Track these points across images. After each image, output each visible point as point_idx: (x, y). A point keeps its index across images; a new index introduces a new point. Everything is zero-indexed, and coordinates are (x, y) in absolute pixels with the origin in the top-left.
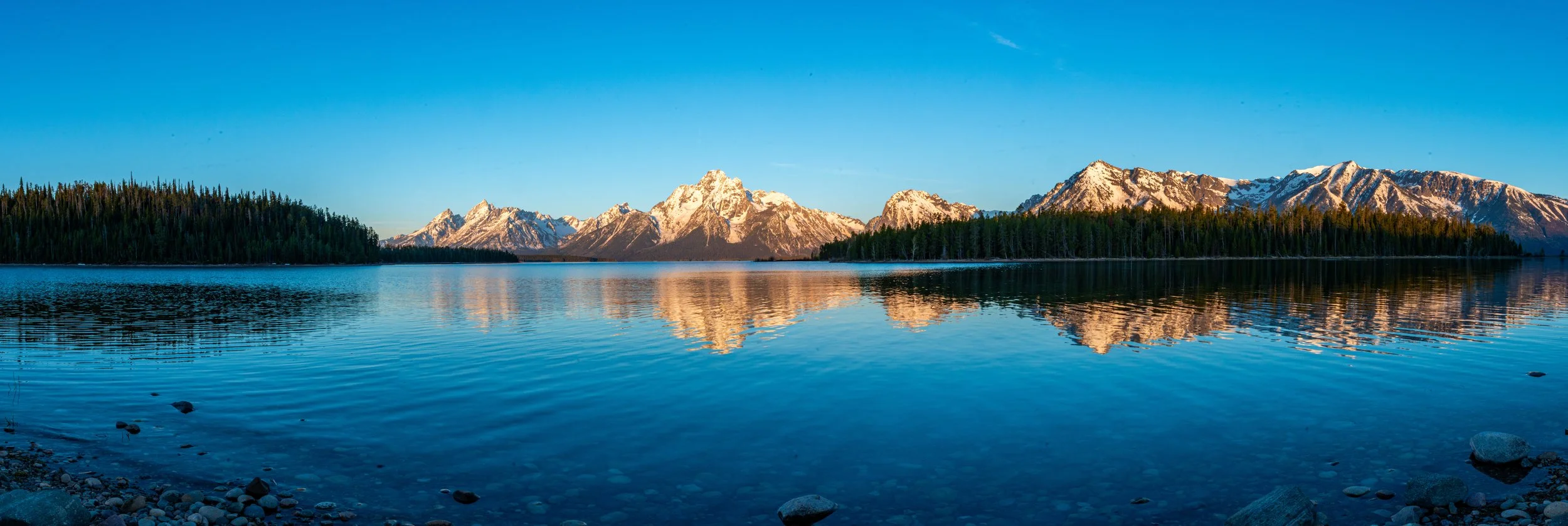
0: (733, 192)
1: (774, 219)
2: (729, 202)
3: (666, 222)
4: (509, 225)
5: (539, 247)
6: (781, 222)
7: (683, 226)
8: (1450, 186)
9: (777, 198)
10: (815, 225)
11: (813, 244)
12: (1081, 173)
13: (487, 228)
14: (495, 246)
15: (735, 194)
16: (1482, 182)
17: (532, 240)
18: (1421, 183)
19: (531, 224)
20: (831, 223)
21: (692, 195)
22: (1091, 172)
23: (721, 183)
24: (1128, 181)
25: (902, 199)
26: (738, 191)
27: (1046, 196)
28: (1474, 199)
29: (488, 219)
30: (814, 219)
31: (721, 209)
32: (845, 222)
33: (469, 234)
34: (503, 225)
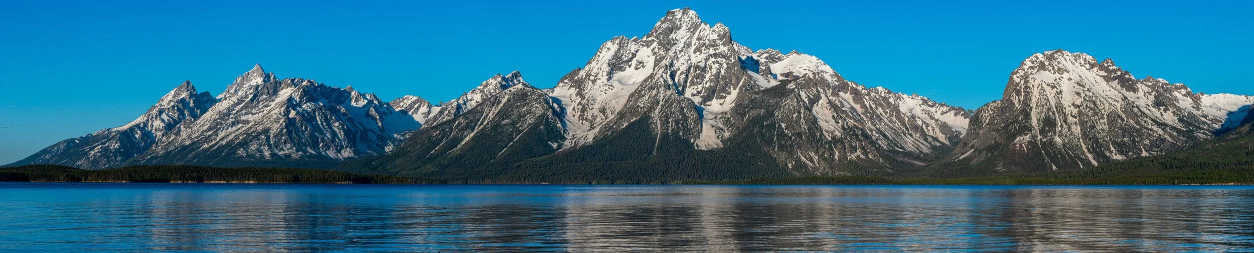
0: (712, 51)
1: (789, 103)
2: (704, 70)
3: (580, 107)
4: (289, 112)
5: (347, 153)
6: (802, 111)
7: (611, 117)
9: (801, 64)
10: (874, 117)
11: (866, 154)
13: (250, 117)
14: (260, 151)
15: (715, 55)
17: (333, 141)
19: (334, 111)
20: (908, 114)
21: (634, 55)
23: (689, 34)
25: (1042, 67)
26: (723, 49)
29: (252, 100)
30: (873, 106)
31: (688, 84)
32: (937, 112)
33: (215, 127)
34: (276, 111)
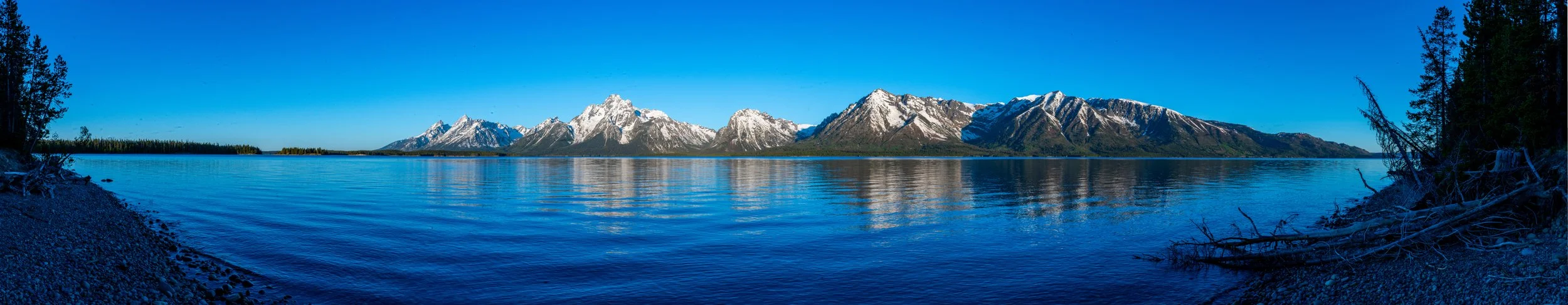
0: (625, 109)
1: (653, 127)
2: (622, 116)
3: (579, 129)
4: (476, 131)
5: (497, 146)
6: (657, 130)
7: (590, 132)
8: (1127, 109)
9: (657, 114)
10: (682, 132)
11: (679, 145)
12: (867, 97)
13: (463, 133)
14: (466, 145)
15: (626, 111)
16: (1149, 106)
17: (492, 141)
18: (1107, 107)
19: (492, 131)
20: (694, 131)
21: (598, 111)
22: (874, 96)
23: (617, 103)
24: (900, 103)
25: (742, 115)
26: (629, 109)
27: (842, 113)
28: (1144, 118)
29: (463, 127)
30: (682, 129)
31: (617, 121)
32: (704, 131)
33: (450, 137)
34: (472, 131)
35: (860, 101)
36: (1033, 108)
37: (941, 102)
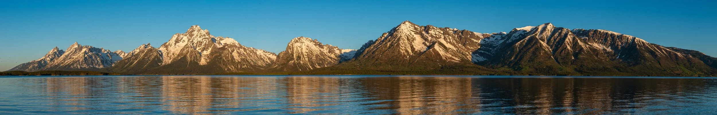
0: (204, 37)
1: (226, 52)
2: (202, 42)
3: (167, 53)
4: (85, 55)
5: (101, 67)
6: (229, 54)
7: (176, 56)
8: (604, 38)
9: (229, 41)
10: (250, 56)
11: (247, 66)
12: (397, 27)
13: (74, 57)
14: (77, 66)
15: (205, 39)
16: (622, 36)
17: (97, 63)
18: (588, 36)
19: (98, 55)
20: (259, 55)
21: (182, 39)
22: (403, 27)
23: (197, 32)
24: (423, 32)
25: (297, 41)
26: (207, 37)
27: (377, 40)
28: (618, 45)
29: (75, 52)
30: (249, 53)
31: (197, 47)
32: (267, 54)
33: (64, 59)
34: (82, 55)
35: (391, 30)
36: (529, 36)
37: (456, 31)
